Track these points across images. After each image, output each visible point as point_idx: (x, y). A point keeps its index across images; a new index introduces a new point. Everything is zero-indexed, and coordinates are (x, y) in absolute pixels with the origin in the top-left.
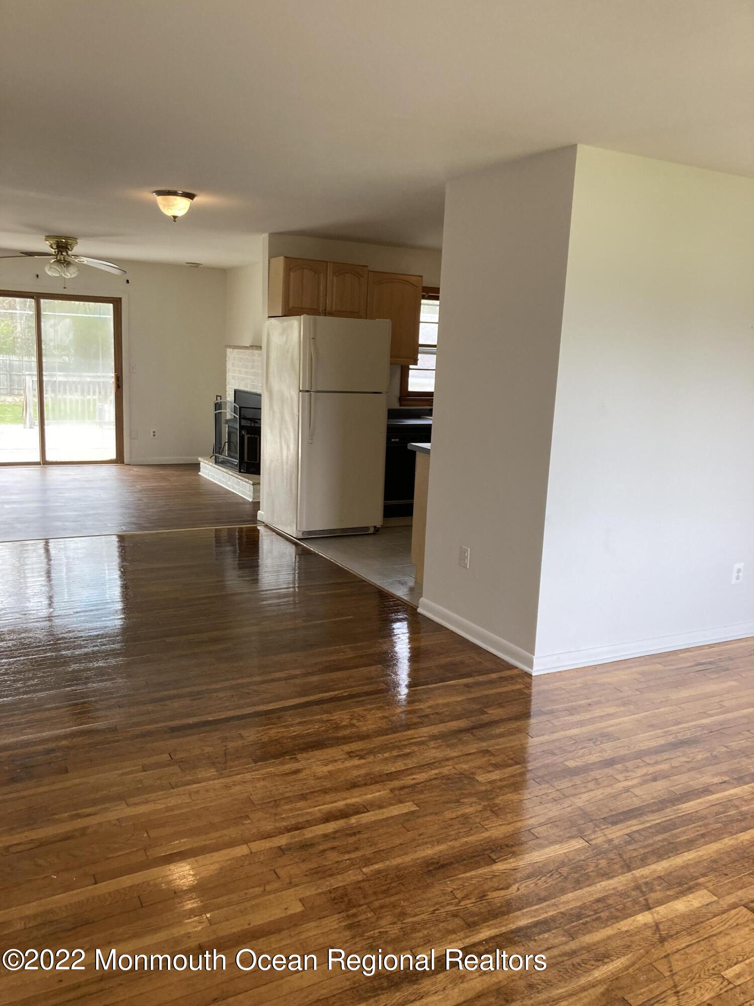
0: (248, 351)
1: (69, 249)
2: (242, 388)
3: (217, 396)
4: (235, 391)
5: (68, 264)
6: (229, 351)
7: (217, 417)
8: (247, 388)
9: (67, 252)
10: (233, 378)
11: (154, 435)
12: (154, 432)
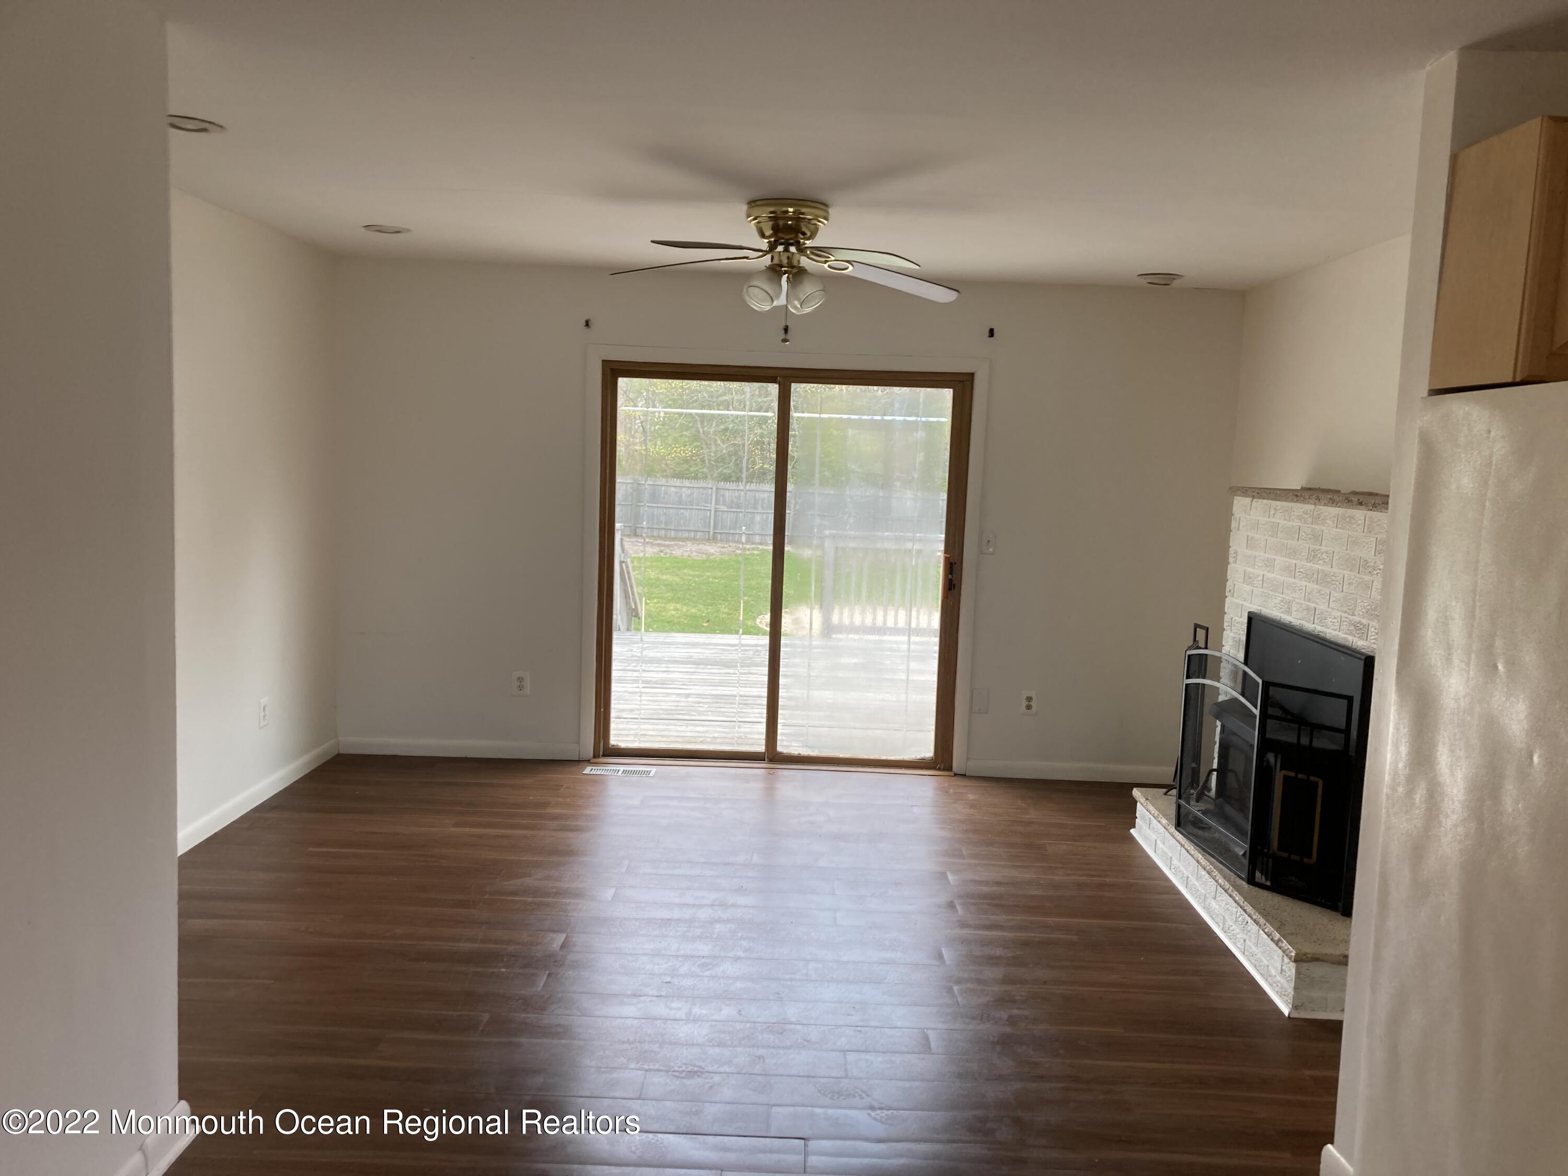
0: (1299, 508)
1: (804, 234)
2: (1273, 610)
3: (1196, 626)
4: (1253, 620)
5: (798, 274)
6: (1240, 504)
7: (1193, 694)
8: (1289, 612)
9: (797, 244)
10: (1248, 579)
11: (1029, 707)
12: (1029, 699)
